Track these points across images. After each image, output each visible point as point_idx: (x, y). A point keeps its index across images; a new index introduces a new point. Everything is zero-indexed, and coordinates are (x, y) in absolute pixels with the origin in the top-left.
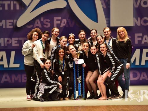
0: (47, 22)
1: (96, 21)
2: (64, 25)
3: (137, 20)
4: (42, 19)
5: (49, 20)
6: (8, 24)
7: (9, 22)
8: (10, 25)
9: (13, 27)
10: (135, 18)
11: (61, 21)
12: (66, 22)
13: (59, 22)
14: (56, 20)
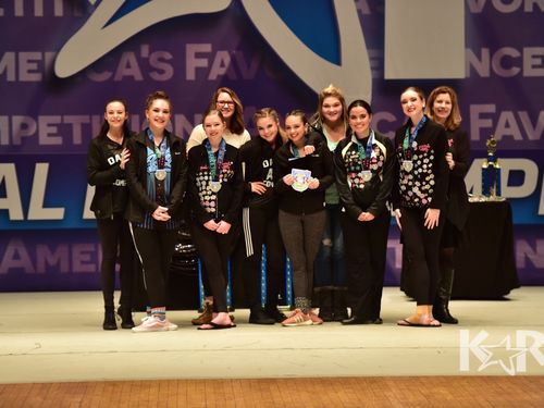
0: (161, 60)
1: (335, 58)
2: (222, 71)
3: (479, 57)
4: (145, 51)
5: (168, 56)
6: (24, 67)
7: (29, 61)
8: (30, 71)
9: (44, 77)
10: (469, 50)
11: (211, 57)
12: (227, 60)
13: (204, 63)
14: (193, 55)
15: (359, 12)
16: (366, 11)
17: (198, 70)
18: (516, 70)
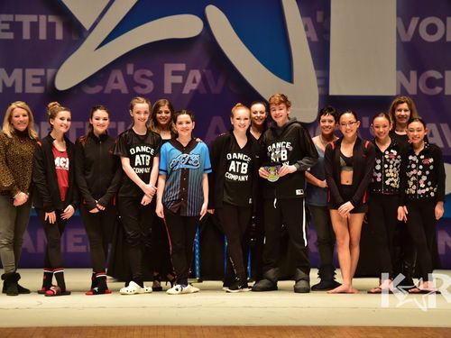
0: (144, 76)
1: (289, 77)
2: (194, 87)
3: (408, 77)
4: (130, 69)
5: (149, 73)
6: (30, 81)
7: (34, 77)
8: (34, 85)
9: (46, 89)
10: (400, 72)
11: (185, 75)
12: (199, 77)
13: (179, 79)
14: (170, 74)
15: (309, 39)
16: (315, 38)
17: (174, 85)
18: (438, 90)
